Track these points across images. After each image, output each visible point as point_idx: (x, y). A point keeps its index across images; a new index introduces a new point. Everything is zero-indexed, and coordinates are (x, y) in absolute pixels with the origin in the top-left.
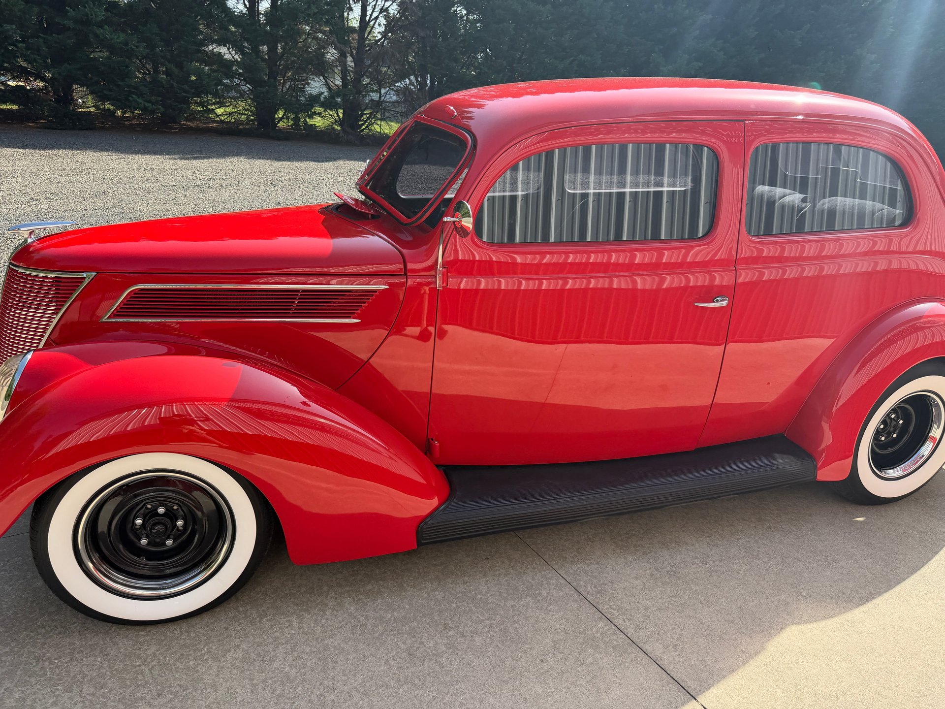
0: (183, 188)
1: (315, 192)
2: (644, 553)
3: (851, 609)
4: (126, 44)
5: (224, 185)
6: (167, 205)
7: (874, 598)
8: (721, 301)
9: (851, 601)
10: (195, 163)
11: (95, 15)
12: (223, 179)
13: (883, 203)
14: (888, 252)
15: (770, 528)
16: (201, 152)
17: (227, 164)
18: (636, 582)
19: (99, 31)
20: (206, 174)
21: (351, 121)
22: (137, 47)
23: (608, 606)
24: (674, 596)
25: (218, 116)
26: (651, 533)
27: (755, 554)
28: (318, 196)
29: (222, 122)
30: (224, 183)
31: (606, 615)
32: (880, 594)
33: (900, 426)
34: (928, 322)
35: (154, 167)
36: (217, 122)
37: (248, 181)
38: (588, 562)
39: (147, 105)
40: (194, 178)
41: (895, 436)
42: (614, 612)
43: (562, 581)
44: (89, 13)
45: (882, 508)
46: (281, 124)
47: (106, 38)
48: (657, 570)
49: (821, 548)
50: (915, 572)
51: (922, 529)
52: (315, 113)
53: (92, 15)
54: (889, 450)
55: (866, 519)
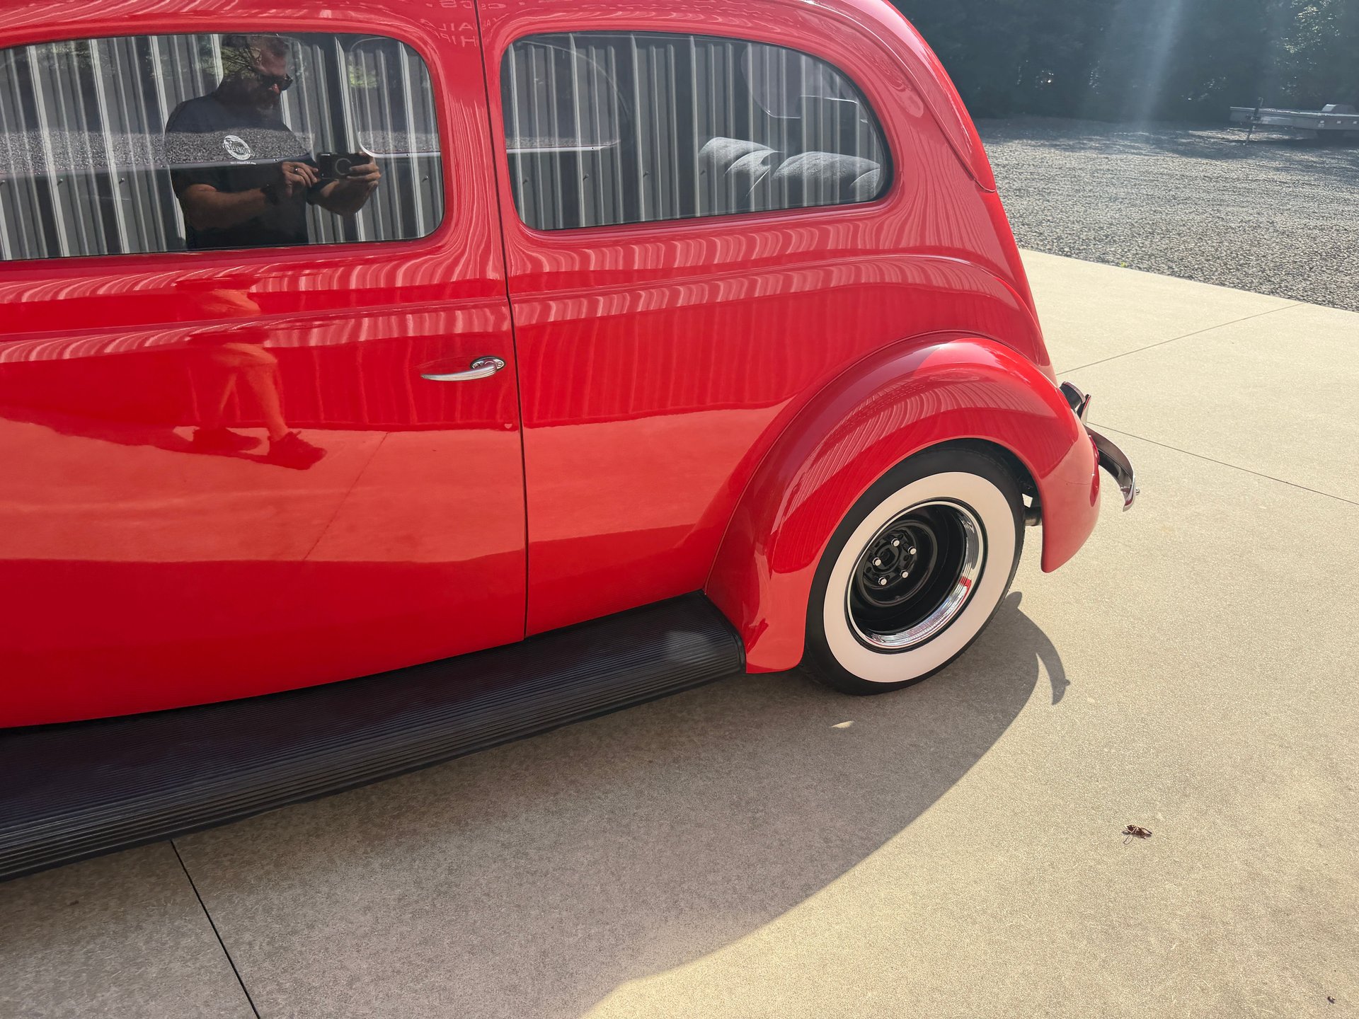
2: (412, 849)
3: (756, 927)
7: (807, 896)
8: (483, 366)
9: (765, 909)
13: (869, 157)
14: (854, 252)
15: (676, 761)
18: (362, 919)
23: (274, 986)
24: (425, 942)
26: (446, 799)
27: (624, 822)
31: (258, 1009)
32: (823, 884)
33: (915, 558)
34: (948, 375)
38: (285, 884)
41: (905, 575)
42: (281, 998)
43: (209, 937)
45: (889, 698)
48: (418, 883)
49: (752, 794)
50: (902, 828)
51: (944, 735)
54: (898, 600)
55: (853, 725)
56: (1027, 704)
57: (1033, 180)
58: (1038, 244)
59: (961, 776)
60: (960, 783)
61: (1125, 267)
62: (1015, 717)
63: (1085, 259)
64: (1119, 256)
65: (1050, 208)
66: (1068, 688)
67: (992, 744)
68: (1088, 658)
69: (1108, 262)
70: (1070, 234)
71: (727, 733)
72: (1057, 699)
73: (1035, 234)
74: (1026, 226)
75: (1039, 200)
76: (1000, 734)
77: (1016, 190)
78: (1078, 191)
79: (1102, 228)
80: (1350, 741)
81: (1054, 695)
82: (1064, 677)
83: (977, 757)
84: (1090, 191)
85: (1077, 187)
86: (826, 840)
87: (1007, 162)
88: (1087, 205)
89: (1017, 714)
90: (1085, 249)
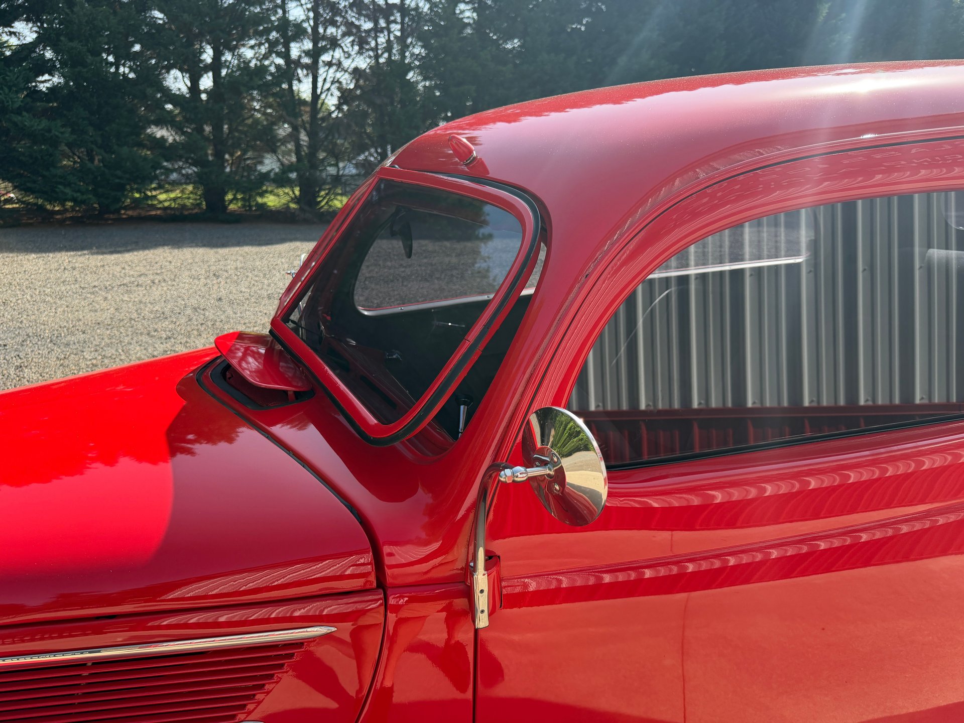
0: (106, 288)
1: (266, 282)
4: (49, 131)
5: (156, 281)
6: (81, 312)
10: (128, 256)
11: (12, 102)
12: (157, 274)
16: (137, 243)
17: (165, 255)
19: (17, 119)
20: (138, 268)
21: (308, 198)
22: (62, 133)
25: (161, 202)
28: (269, 285)
29: (165, 209)
30: (158, 278)
35: (77, 265)
36: (160, 209)
37: (187, 273)
39: (76, 195)
40: (122, 275)
44: (4, 99)
46: (232, 207)
47: (25, 126)
52: (266, 192)
53: (8, 102)
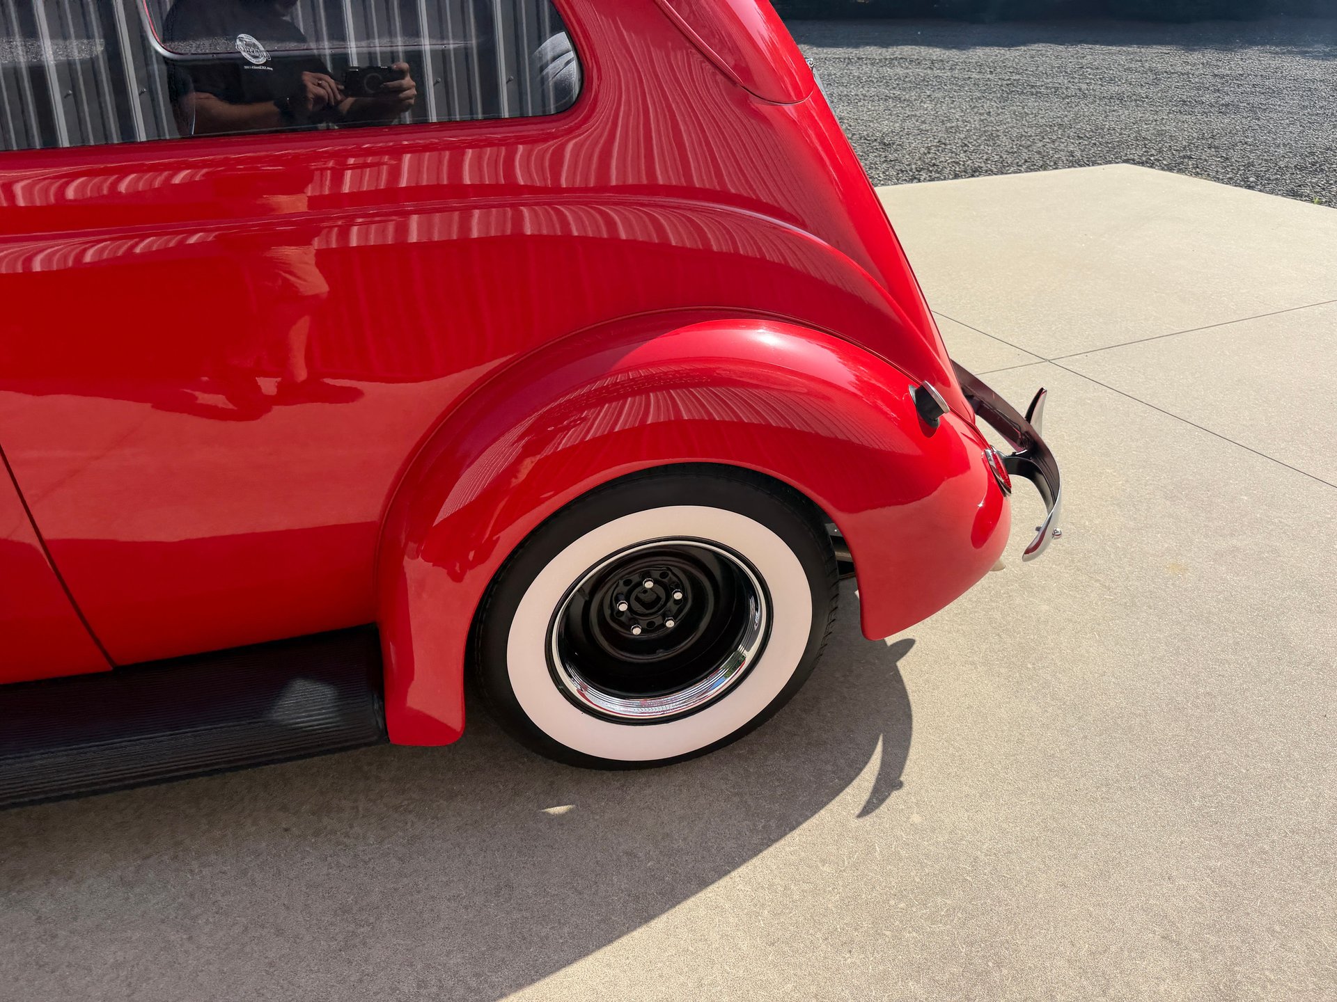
15: (317, 833)
26: (24, 844)
27: (197, 912)
33: (682, 605)
41: (671, 624)
49: (375, 898)
51: (679, 844)
54: (660, 655)
55: (571, 811)
56: (823, 812)
57: (1252, 93)
58: (1217, 172)
59: (663, 911)
60: (653, 923)
61: (1320, 203)
62: (793, 828)
63: (1272, 192)
64: (1318, 189)
65: (1257, 127)
66: (895, 794)
67: (735, 866)
68: (951, 750)
69: (1301, 196)
70: (1266, 160)
71: (406, 802)
72: (867, 810)
73: (1219, 159)
74: (1213, 150)
75: (1246, 118)
76: (756, 852)
77: (1223, 105)
78: (1305, 107)
79: (1312, 154)
80: (1282, 946)
81: (869, 802)
82: (900, 775)
83: (704, 884)
84: (1321, 107)
85: (1307, 103)
86: (422, 984)
87: (1229, 72)
88: (1308, 125)
89: (799, 824)
90: (1277, 179)
